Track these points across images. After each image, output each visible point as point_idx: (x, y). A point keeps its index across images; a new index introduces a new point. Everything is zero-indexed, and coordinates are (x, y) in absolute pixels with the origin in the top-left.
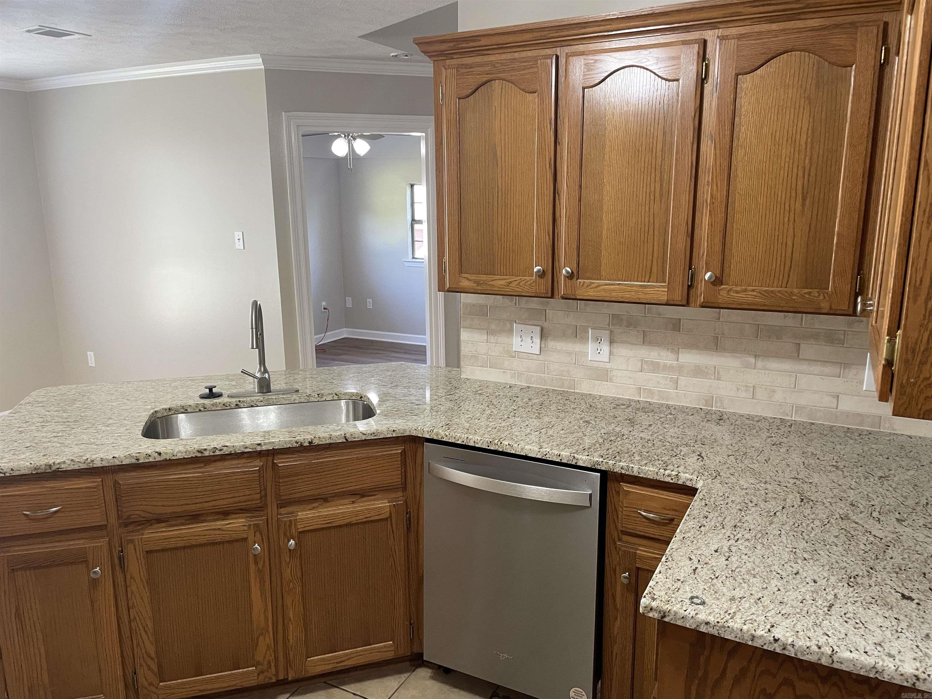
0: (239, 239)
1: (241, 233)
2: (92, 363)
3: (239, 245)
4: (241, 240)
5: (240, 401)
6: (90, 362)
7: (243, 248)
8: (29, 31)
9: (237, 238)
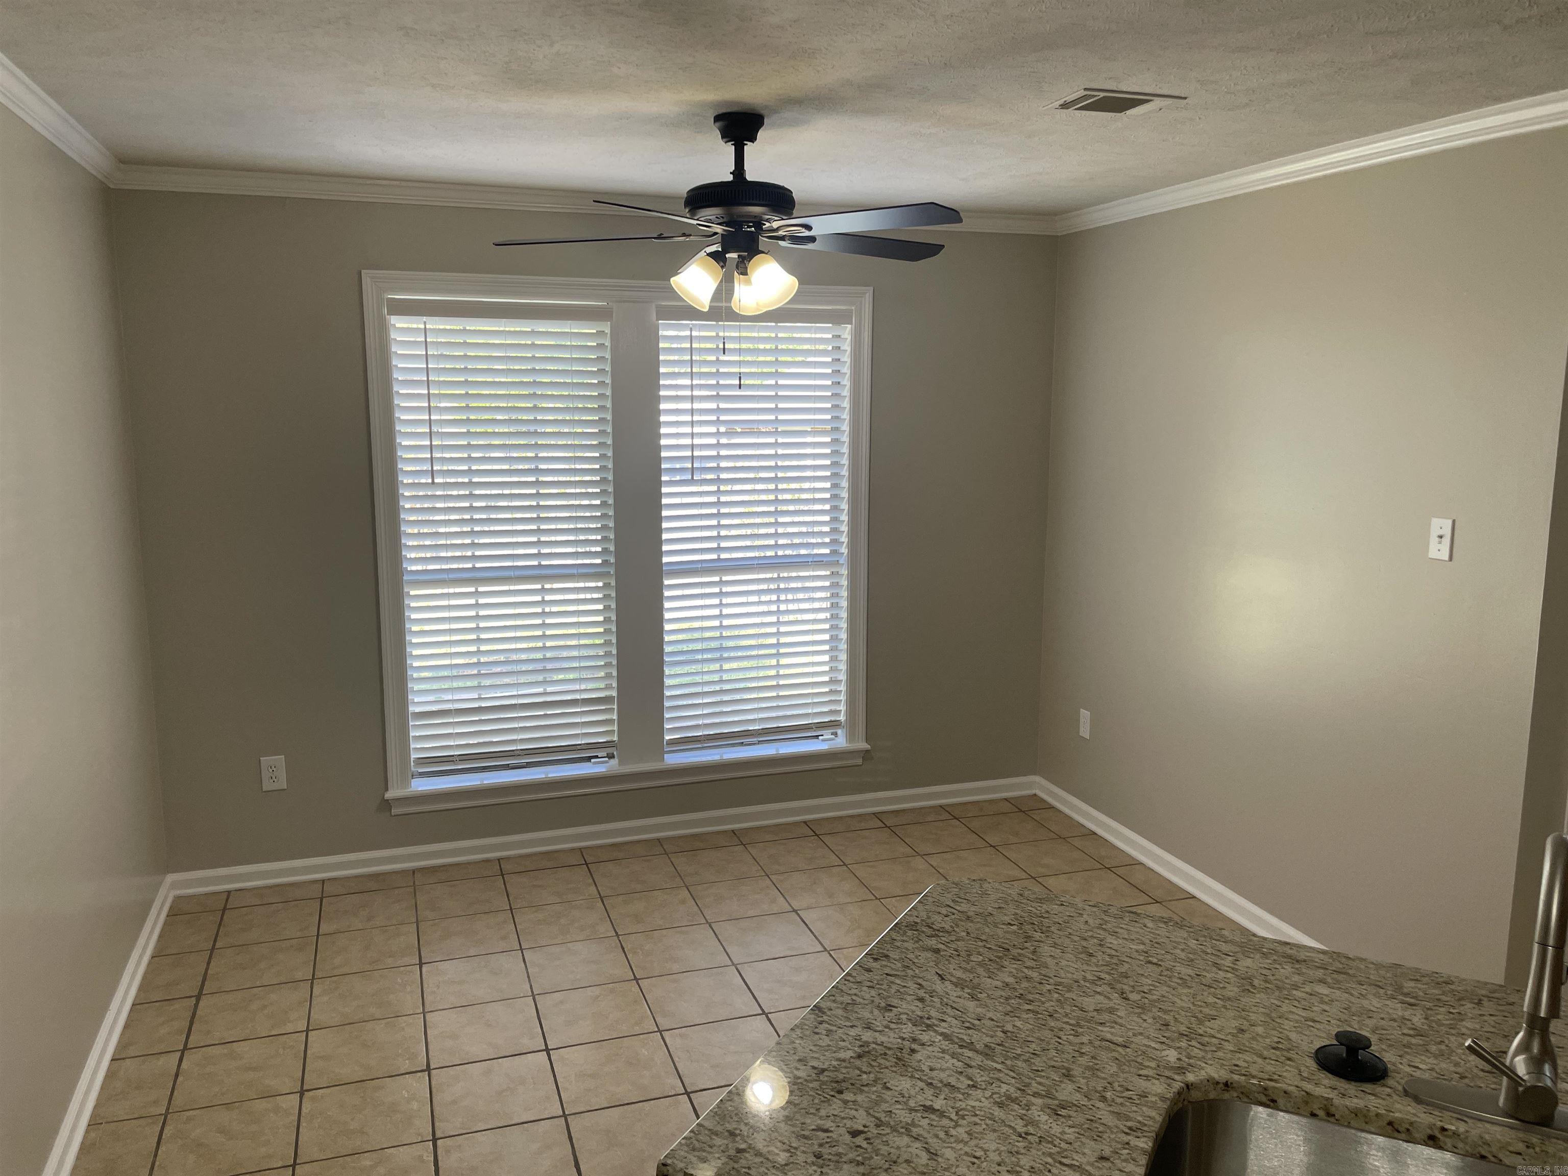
0: (1441, 537)
1: (1450, 522)
2: (1085, 731)
3: (1439, 551)
4: (1447, 541)
5: (1443, 1129)
6: (1082, 729)
7: (1446, 558)
8: (1065, 106)
9: (1435, 532)
